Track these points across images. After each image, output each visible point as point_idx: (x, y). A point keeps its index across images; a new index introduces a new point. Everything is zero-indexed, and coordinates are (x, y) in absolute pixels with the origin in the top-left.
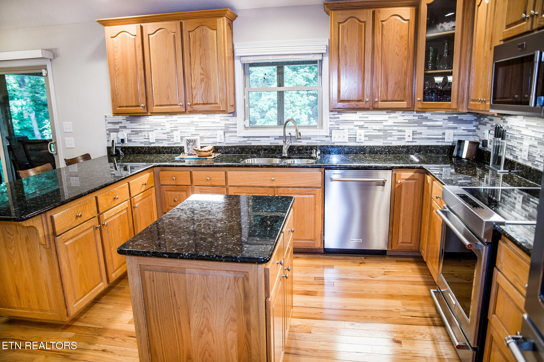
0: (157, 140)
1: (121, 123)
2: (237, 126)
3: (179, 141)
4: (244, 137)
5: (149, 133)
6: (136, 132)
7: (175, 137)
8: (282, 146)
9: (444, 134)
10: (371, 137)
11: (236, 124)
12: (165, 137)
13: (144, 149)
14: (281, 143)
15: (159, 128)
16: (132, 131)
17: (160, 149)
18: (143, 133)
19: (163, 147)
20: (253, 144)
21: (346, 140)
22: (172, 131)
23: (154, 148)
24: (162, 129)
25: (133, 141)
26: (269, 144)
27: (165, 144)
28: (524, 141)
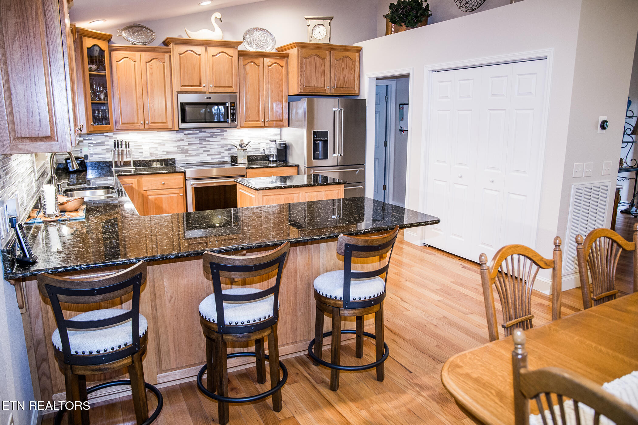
28: (143, 147)
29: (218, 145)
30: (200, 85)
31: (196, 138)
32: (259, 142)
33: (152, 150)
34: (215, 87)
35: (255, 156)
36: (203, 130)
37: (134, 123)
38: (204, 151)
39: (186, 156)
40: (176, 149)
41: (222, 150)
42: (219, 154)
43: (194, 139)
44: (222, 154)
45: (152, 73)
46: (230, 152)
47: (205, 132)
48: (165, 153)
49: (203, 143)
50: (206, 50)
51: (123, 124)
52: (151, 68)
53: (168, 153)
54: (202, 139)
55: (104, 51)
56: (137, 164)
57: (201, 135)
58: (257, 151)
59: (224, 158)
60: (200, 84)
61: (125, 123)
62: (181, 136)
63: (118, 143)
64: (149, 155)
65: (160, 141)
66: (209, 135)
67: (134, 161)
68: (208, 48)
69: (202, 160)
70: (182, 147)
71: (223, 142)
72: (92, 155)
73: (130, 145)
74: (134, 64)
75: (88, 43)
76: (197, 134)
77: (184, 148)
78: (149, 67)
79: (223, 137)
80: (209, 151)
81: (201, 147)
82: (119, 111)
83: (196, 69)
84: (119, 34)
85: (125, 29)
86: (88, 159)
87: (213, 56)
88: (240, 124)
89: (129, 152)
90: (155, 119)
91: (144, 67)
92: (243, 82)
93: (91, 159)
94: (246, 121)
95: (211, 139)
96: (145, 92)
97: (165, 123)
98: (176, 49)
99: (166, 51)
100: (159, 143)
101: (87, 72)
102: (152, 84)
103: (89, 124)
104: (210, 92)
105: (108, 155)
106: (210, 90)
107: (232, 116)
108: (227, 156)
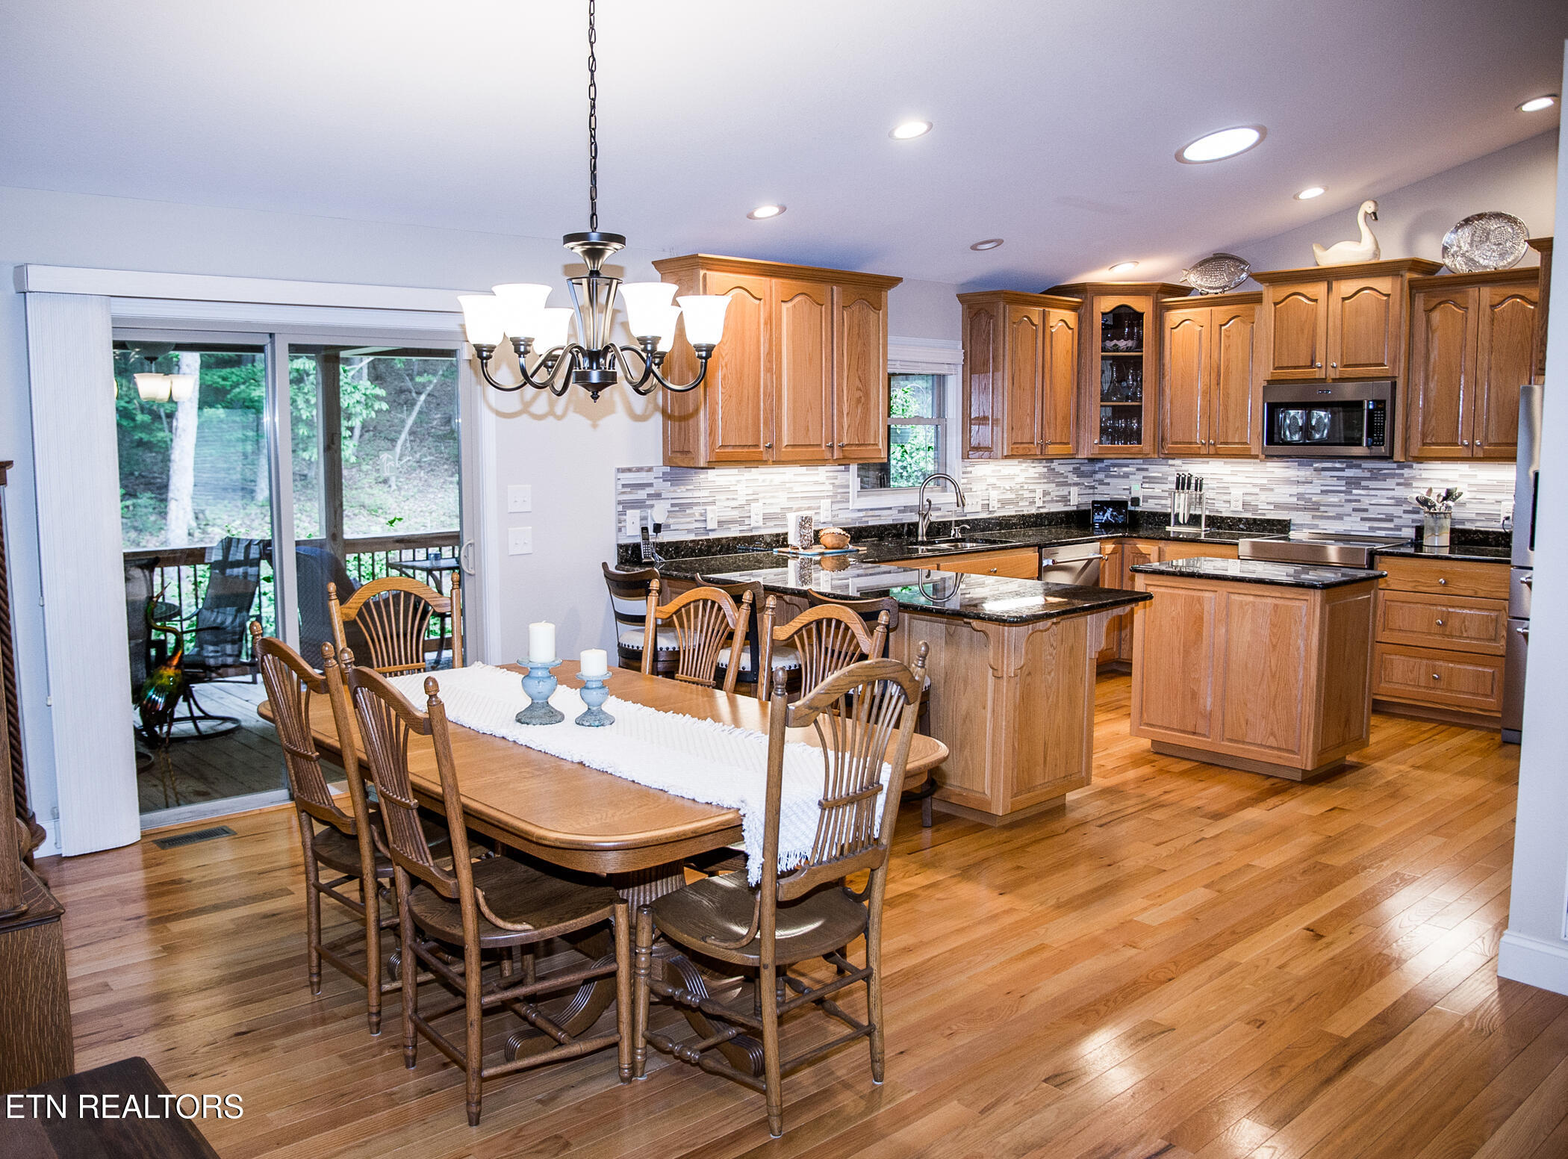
0: (721, 524)
1: (651, 485)
2: (851, 490)
3: (761, 524)
4: (859, 510)
5: (708, 508)
6: (680, 508)
7: (752, 514)
8: (916, 525)
9: (1070, 492)
10: (1004, 503)
11: (848, 486)
12: (735, 514)
13: (698, 544)
14: (913, 517)
15: (723, 497)
16: (673, 505)
17: (730, 544)
18: (695, 508)
19: (735, 539)
20: (870, 524)
21: (979, 509)
22: (749, 502)
23: (719, 541)
24: (728, 499)
27: (734, 532)
28: (1232, 490)
29: (1388, 498)
30: (1312, 365)
31: (1339, 478)
32: (1496, 497)
33: (1248, 498)
34: (1346, 366)
35: (1481, 532)
36: (1355, 462)
37: (1191, 443)
38: (1354, 510)
39: (1314, 517)
40: (1294, 500)
41: (1397, 511)
42: (1389, 518)
43: (1335, 482)
44: (1395, 519)
45: (1229, 346)
46: (1415, 516)
47: (1359, 467)
48: (1272, 507)
49: (1355, 492)
50: (1329, 289)
51: (1173, 443)
52: (1229, 337)
53: (1278, 506)
54: (1353, 483)
55: (1142, 314)
56: (1213, 521)
57: (1350, 473)
58: (1490, 520)
59: (1400, 530)
60: (1313, 362)
61: (1176, 443)
62: (1308, 473)
63: (1184, 479)
64: (1240, 509)
65: (1265, 481)
66: (1368, 474)
67: (1208, 517)
68: (1335, 284)
69: (1349, 528)
70: (1307, 496)
71: (1401, 492)
72: (1146, 499)
73: (1204, 486)
74: (1200, 331)
75: (1108, 304)
76: (1342, 470)
77: (1311, 499)
78: (1225, 334)
79: (1402, 481)
80: (1366, 510)
81: (1347, 501)
82: (1168, 421)
83: (1306, 332)
84: (1183, 279)
85: (1195, 267)
86: (1138, 505)
87: (1344, 299)
88: (1406, 450)
89: (1200, 498)
90: (1227, 436)
91: (1216, 336)
92: (1423, 351)
93: (1144, 507)
94: (1424, 444)
95: (1372, 484)
96: (1214, 382)
97: (1246, 443)
98: (1270, 294)
99: (1257, 299)
100: (1262, 485)
101: (1098, 354)
102: (1227, 367)
103: (1091, 443)
104: (1334, 380)
105: (1169, 502)
106: (1333, 374)
107: (1377, 432)
108: (1408, 527)
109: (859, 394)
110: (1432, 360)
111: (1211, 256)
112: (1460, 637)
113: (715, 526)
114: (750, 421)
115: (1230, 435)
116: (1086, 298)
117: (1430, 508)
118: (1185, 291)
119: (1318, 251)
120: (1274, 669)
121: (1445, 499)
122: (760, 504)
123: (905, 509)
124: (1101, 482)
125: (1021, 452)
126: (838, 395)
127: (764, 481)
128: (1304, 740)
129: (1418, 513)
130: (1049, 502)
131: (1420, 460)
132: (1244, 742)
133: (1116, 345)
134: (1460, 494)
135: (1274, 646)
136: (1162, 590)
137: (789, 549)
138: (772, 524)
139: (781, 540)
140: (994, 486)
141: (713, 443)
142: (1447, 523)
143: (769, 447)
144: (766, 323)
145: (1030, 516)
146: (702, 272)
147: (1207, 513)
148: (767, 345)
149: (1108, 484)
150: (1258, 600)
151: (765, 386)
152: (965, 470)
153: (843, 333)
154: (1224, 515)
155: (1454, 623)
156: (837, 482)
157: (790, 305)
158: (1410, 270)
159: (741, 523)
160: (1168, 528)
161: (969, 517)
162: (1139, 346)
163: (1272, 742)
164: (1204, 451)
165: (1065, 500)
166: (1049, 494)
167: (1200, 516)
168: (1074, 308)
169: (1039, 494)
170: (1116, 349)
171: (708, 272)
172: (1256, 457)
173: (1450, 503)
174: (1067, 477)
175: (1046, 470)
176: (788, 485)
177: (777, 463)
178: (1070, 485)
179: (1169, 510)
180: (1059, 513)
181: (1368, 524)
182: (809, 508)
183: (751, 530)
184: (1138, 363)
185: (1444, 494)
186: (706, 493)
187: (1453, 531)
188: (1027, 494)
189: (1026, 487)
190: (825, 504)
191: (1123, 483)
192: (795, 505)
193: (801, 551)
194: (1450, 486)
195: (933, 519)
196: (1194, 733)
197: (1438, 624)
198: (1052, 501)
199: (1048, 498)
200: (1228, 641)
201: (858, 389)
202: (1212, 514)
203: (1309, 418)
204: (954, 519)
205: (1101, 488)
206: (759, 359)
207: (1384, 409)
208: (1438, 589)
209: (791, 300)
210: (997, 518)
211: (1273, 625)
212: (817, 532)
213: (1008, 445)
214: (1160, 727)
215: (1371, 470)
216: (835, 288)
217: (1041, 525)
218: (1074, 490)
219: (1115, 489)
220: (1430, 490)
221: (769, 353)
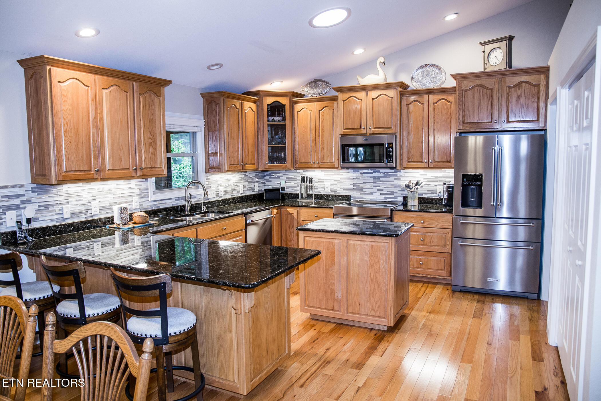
0: (73, 214)
1: (23, 195)
2: (149, 191)
3: (98, 212)
4: (154, 201)
5: (64, 206)
6: (45, 207)
7: (92, 208)
8: (184, 206)
9: (254, 186)
10: (226, 192)
11: (147, 189)
12: (82, 208)
13: (58, 227)
14: (182, 203)
15: (73, 199)
16: (39, 206)
17: (79, 225)
18: (55, 207)
19: (82, 222)
20: (160, 207)
21: (215, 196)
22: (90, 201)
23: (72, 224)
24: (77, 200)
25: (40, 219)
26: (171, 206)
27: (82, 218)
28: (325, 183)
29: (391, 185)
30: (360, 128)
31: (371, 177)
32: (436, 183)
33: (332, 186)
34: (375, 128)
35: (430, 198)
36: (377, 170)
37: (308, 163)
38: (377, 190)
39: (360, 194)
40: (352, 186)
41: (395, 190)
42: (392, 194)
43: (369, 178)
44: (395, 194)
45: (323, 120)
46: (403, 192)
47: (379, 171)
48: (343, 190)
49: (377, 182)
50: (367, 94)
51: (300, 163)
52: (323, 115)
53: (345, 189)
54: (377, 179)
55: (285, 105)
56: (317, 197)
57: (375, 174)
58: (433, 193)
59: (397, 198)
60: (361, 126)
62: (357, 175)
63: (304, 178)
64: (329, 191)
65: (339, 179)
66: (383, 175)
67: (315, 195)
68: (369, 92)
69: (376, 198)
70: (357, 185)
71: (397, 182)
72: (288, 187)
73: (313, 181)
74: (310, 113)
75: (269, 100)
76: (372, 173)
77: (359, 186)
78: (321, 114)
79: (396, 177)
80: (383, 190)
81: (374, 186)
82: (297, 153)
83: (357, 113)
84: (302, 90)
85: (307, 85)
86: (284, 190)
87: (373, 99)
88: (401, 164)
89: (312, 187)
90: (324, 159)
91: (317, 115)
92: (406, 122)
93: (287, 191)
94: (408, 162)
95: (384, 179)
96: (317, 136)
97: (332, 162)
98: (341, 97)
99: (335, 99)
100: (338, 180)
101: (266, 123)
102: (323, 129)
103: (265, 163)
104: (370, 134)
105: (298, 189)
106: (370, 132)
107: (390, 157)
108: (400, 197)
109: (150, 141)
110: (410, 126)
111: (314, 80)
112: (430, 245)
113: (70, 216)
114: (85, 156)
115: (325, 159)
116: (260, 97)
117: (410, 189)
118: (302, 96)
119: (360, 79)
120: (372, 277)
121: (416, 185)
122: (97, 202)
123: (179, 199)
124: (268, 181)
125: (233, 169)
126: (138, 141)
127: (98, 189)
128: (389, 311)
129: (404, 191)
130: (246, 190)
131: (405, 168)
132: (358, 314)
133: (273, 119)
134: (422, 183)
135: (372, 266)
136: (313, 239)
137: (114, 226)
138: (105, 212)
139: (110, 220)
140: (221, 185)
141: (60, 169)
142: (417, 195)
143: (97, 171)
144: (92, 100)
145: (238, 198)
146: (48, 67)
147: (315, 193)
148: (94, 112)
149: (271, 181)
150: (362, 243)
151: (94, 136)
152: (207, 178)
153: (140, 108)
154: (322, 193)
155: (428, 240)
156: (141, 187)
157: (108, 91)
158: (400, 87)
159: (86, 213)
160: (298, 200)
161: (210, 200)
162: (284, 119)
163: (373, 313)
164: (314, 166)
165: (253, 189)
166: (246, 187)
167: (312, 195)
168: (255, 102)
169: (241, 187)
170: (274, 121)
171: (52, 68)
172: (337, 168)
173: (418, 187)
174: (253, 179)
175: (244, 176)
176: (113, 190)
177: (103, 179)
178: (254, 182)
179: (298, 192)
180: (250, 195)
181: (384, 196)
182: (126, 202)
183: (92, 216)
184: (283, 127)
185: (415, 182)
186: (62, 198)
187: (419, 198)
188: (236, 188)
189: (235, 184)
190: (135, 199)
191: (277, 181)
192: (118, 201)
193: (121, 227)
194: (418, 179)
195: (192, 203)
196: (333, 310)
197: (421, 240)
198: (247, 190)
199: (245, 189)
200: (348, 264)
201: (150, 138)
202: (317, 193)
203: (356, 151)
204: (203, 202)
205: (268, 183)
206: (89, 121)
207: (392, 147)
208: (421, 225)
209: (108, 88)
210: (223, 200)
211: (371, 255)
212: (131, 215)
213: (227, 166)
214: (315, 307)
215: (384, 173)
216: (135, 83)
217: (243, 201)
218: (256, 185)
219: (273, 184)
220: (410, 181)
221: (96, 117)
